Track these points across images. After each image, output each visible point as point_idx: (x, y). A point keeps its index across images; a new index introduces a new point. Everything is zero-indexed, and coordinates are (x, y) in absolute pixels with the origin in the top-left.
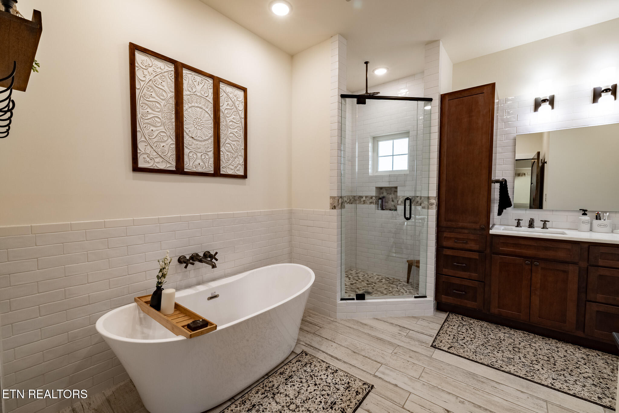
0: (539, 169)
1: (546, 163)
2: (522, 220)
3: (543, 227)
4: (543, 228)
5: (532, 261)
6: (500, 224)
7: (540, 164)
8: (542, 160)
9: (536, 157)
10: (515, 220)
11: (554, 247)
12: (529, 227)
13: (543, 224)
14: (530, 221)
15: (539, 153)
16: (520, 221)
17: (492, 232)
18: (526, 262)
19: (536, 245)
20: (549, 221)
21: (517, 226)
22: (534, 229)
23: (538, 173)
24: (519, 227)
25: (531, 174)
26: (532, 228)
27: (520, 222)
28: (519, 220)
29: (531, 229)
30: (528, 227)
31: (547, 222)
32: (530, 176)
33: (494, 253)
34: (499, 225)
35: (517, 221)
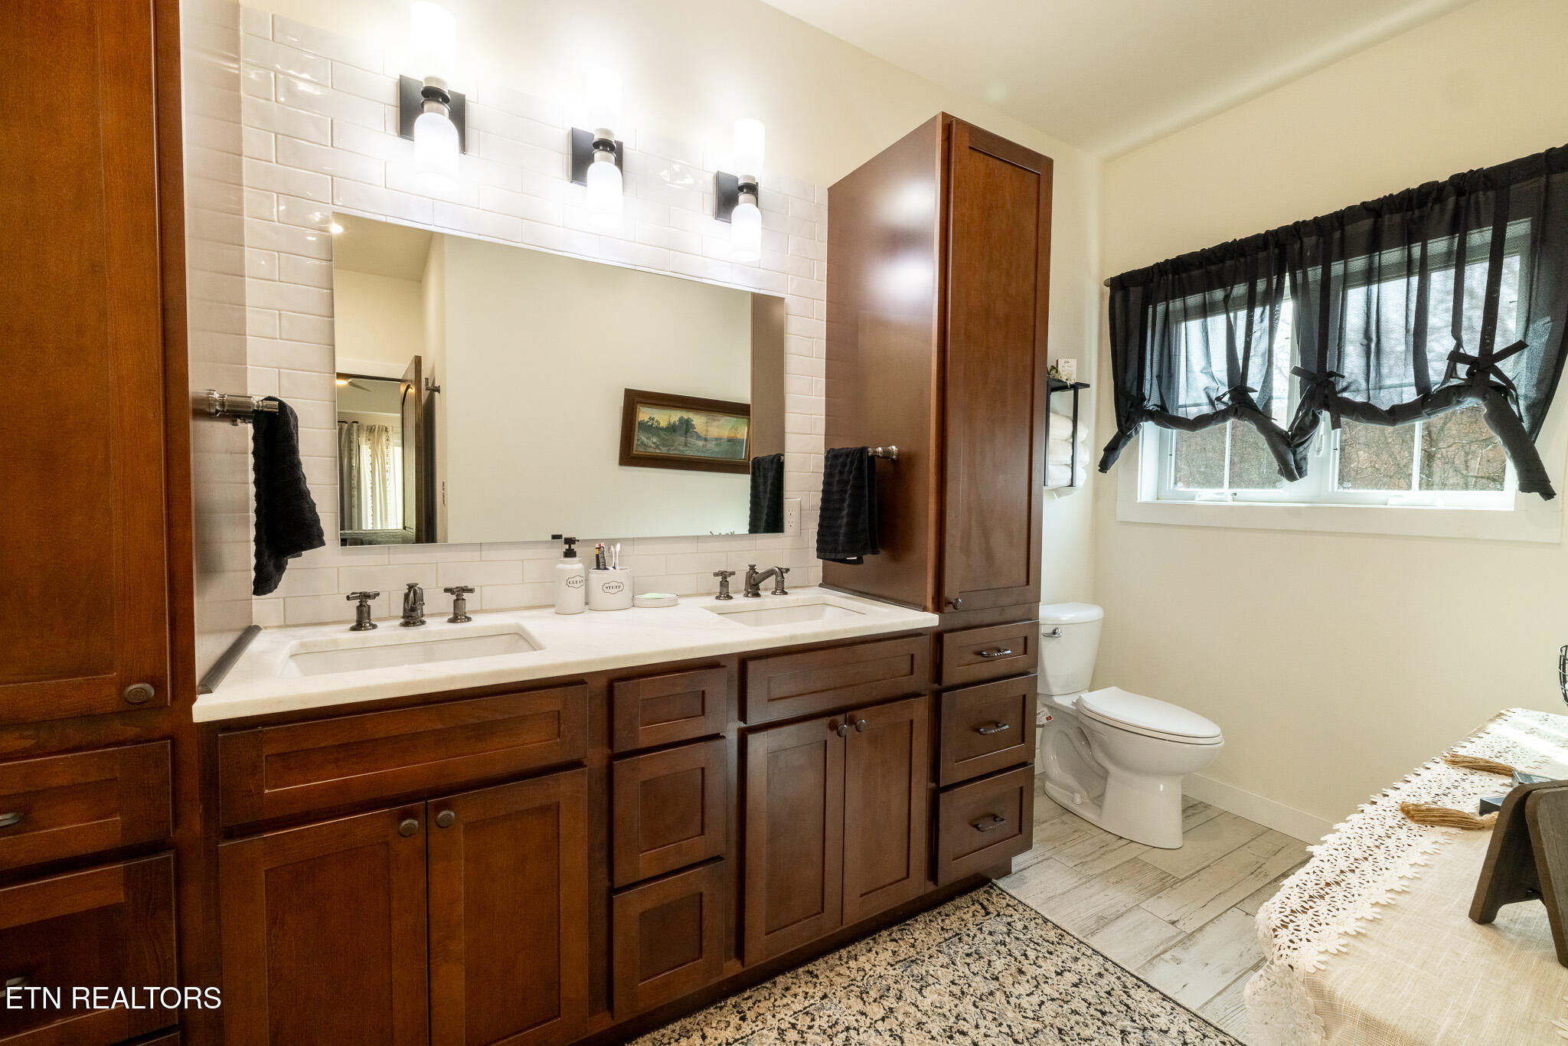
0: (420, 411)
1: (438, 390)
2: (378, 594)
3: (455, 614)
4: (455, 619)
5: (426, 803)
6: (282, 623)
7: (425, 394)
8: (427, 379)
9: (412, 376)
10: (348, 598)
11: (507, 716)
12: (406, 624)
13: (455, 601)
14: (407, 596)
15: (418, 361)
16: (370, 602)
17: (207, 708)
18: (404, 823)
19: (440, 726)
20: (471, 591)
21: (359, 626)
22: (422, 628)
23: (419, 419)
24: (366, 629)
25: (400, 430)
26: (414, 624)
27: (369, 607)
28: (364, 597)
29: (412, 632)
30: (402, 620)
31: (466, 595)
32: (400, 436)
33: (230, 834)
34: (280, 627)
35: (357, 603)
